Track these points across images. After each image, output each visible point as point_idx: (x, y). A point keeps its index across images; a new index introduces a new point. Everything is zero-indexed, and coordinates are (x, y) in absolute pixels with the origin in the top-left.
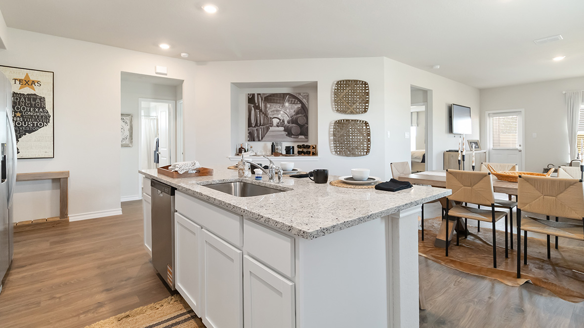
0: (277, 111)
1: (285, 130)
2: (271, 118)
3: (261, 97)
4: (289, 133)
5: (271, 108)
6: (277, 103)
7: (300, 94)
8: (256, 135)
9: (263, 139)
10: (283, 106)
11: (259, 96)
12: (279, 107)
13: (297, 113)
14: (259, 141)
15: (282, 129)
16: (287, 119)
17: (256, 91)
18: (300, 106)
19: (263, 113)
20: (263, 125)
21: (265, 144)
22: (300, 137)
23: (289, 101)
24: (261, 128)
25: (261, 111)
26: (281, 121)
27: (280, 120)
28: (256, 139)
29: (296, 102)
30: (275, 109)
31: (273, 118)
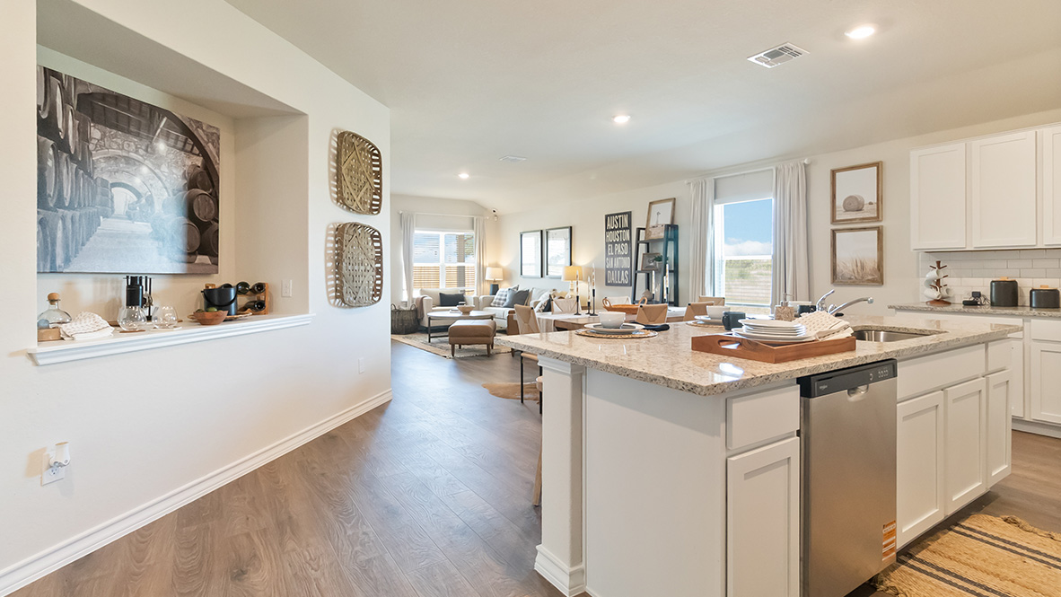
0: (129, 161)
1: (153, 234)
2: (104, 183)
3: (62, 88)
5: (106, 146)
6: (129, 132)
7: (199, 124)
9: (70, 266)
10: (150, 150)
12: (136, 152)
13: (192, 183)
18: (198, 161)
19: (72, 158)
20: (71, 207)
21: (70, 284)
23: (168, 136)
24: (63, 219)
26: (143, 201)
27: (138, 195)
29: (188, 148)
30: (119, 152)
31: (114, 185)
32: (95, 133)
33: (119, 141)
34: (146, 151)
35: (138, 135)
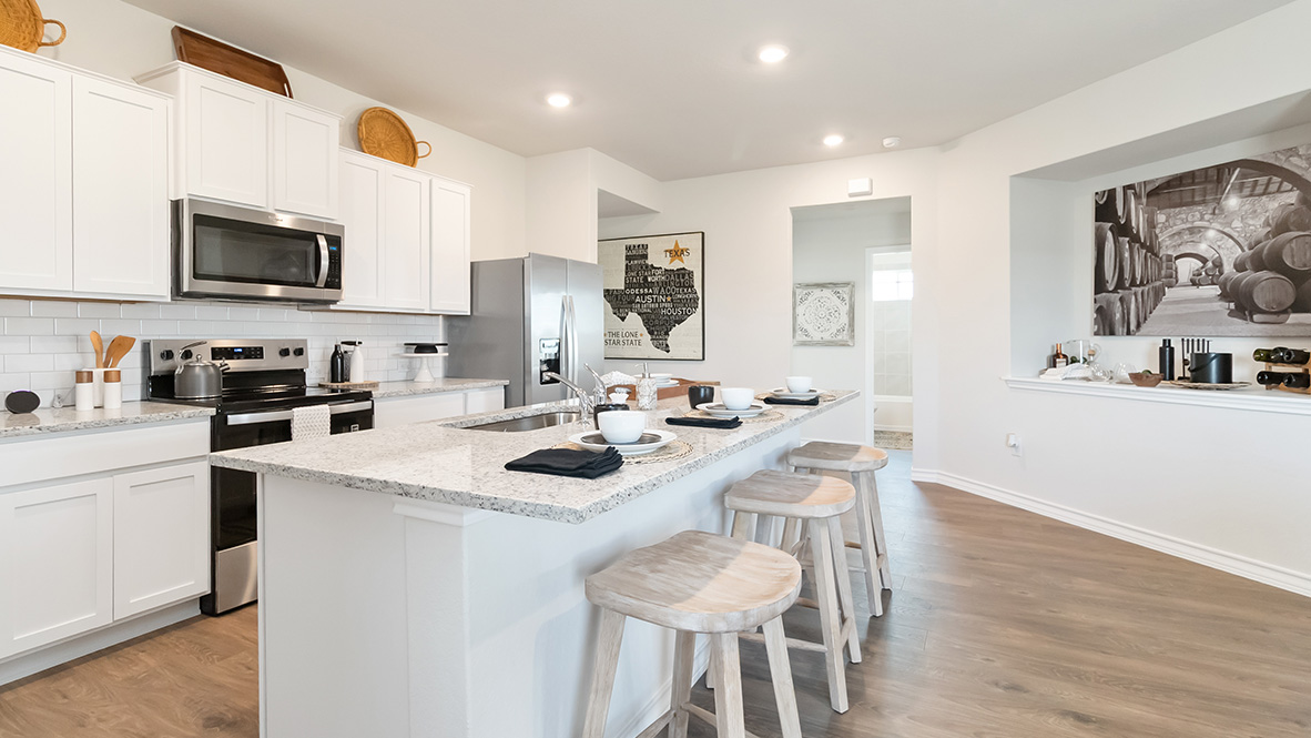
0: (1192, 231)
1: (1224, 296)
2: (1169, 258)
3: (1135, 194)
4: (1242, 303)
5: (1169, 226)
6: (1194, 203)
7: (1292, 151)
8: (1118, 316)
9: (1144, 328)
10: (1218, 211)
11: (1130, 192)
12: (1202, 219)
13: (1281, 227)
14: (1128, 333)
15: (1216, 290)
16: (1231, 255)
17: (1117, 181)
18: (1292, 197)
19: (1143, 246)
20: (1142, 284)
22: (1293, 318)
23: (1241, 187)
24: (1135, 294)
25: (1135, 239)
26: (1210, 264)
27: (1204, 260)
28: (1119, 328)
29: (1273, 187)
30: (1184, 226)
31: (1177, 258)
32: (1161, 218)
33: (1184, 216)
34: (1214, 213)
35: (1204, 202)
